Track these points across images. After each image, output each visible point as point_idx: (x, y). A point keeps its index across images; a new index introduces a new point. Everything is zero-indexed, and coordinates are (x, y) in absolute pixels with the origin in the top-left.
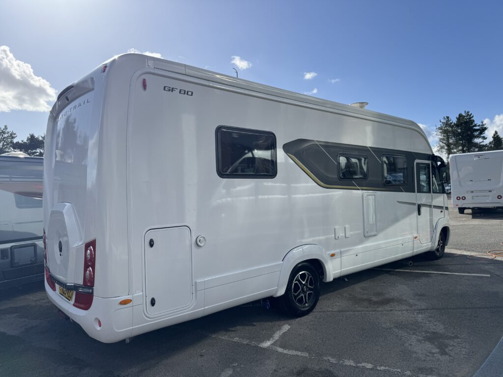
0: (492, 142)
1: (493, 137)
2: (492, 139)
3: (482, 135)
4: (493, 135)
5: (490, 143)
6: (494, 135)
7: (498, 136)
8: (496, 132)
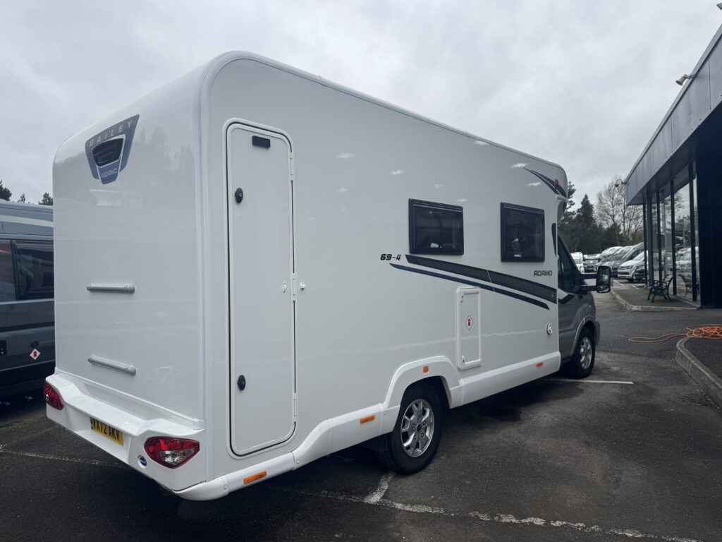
0: (581, 209)
1: (582, 203)
2: (580, 206)
3: (570, 200)
4: (582, 200)
5: (578, 211)
6: (584, 200)
7: (588, 202)
8: (586, 197)
